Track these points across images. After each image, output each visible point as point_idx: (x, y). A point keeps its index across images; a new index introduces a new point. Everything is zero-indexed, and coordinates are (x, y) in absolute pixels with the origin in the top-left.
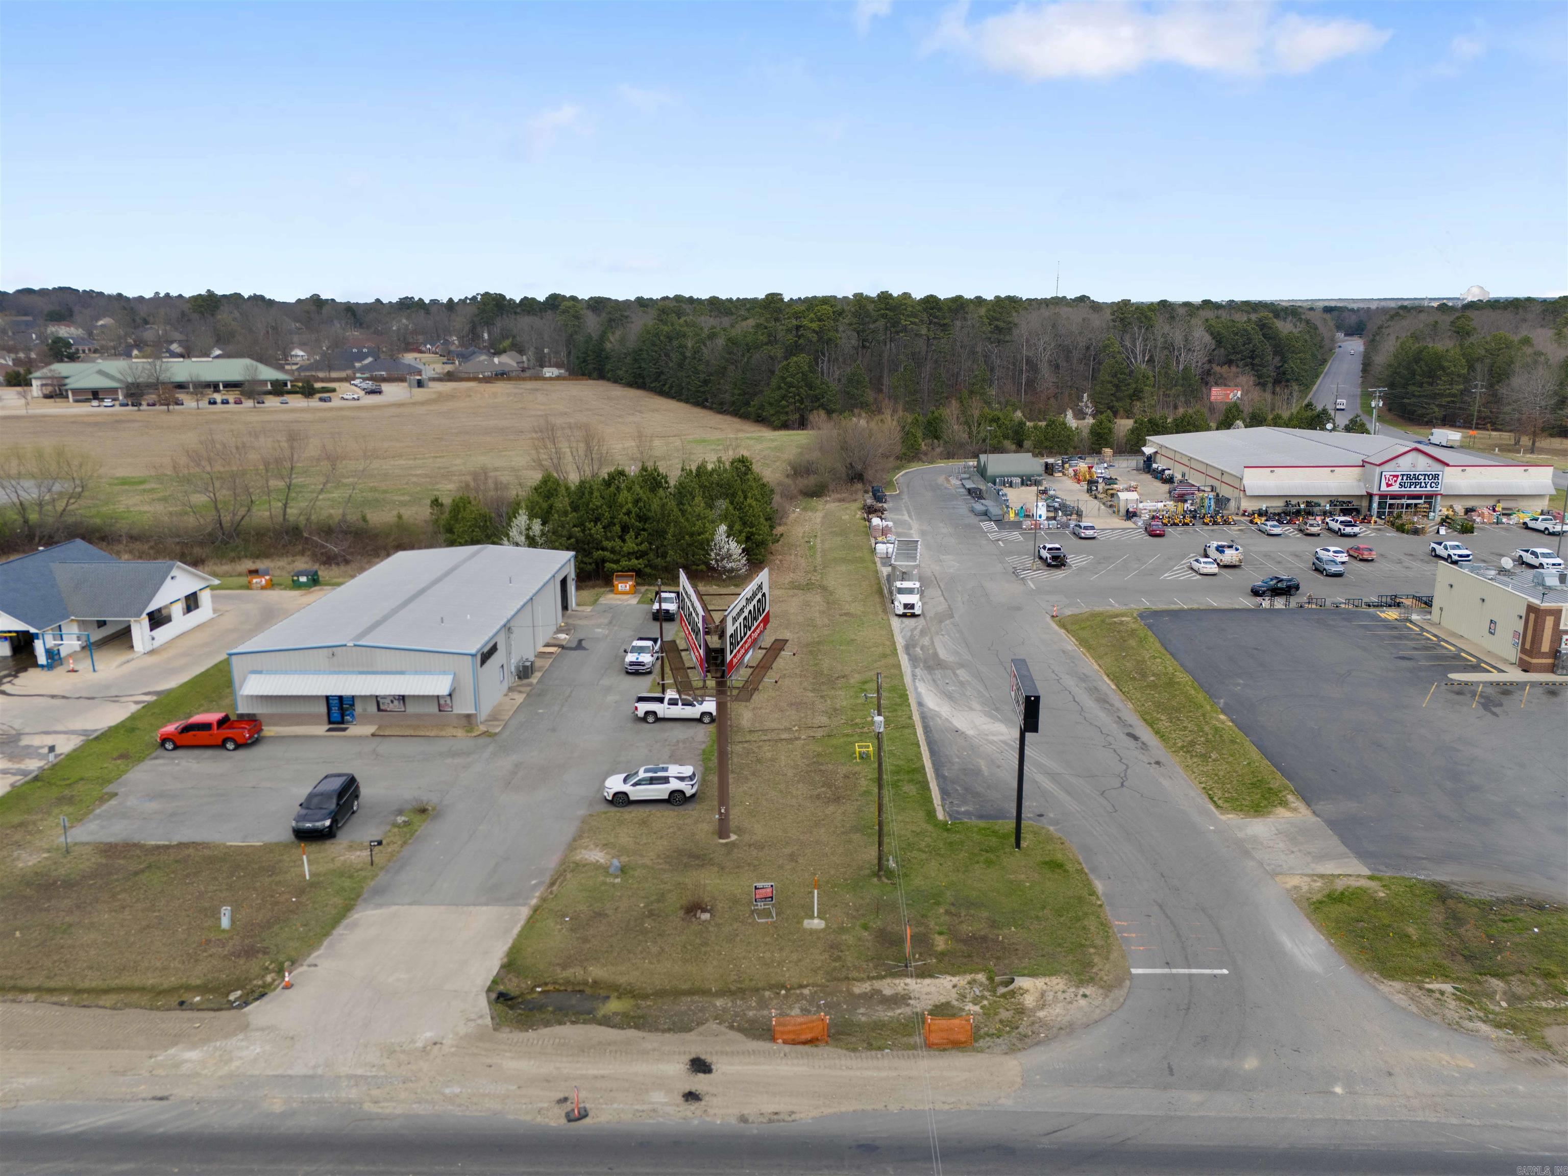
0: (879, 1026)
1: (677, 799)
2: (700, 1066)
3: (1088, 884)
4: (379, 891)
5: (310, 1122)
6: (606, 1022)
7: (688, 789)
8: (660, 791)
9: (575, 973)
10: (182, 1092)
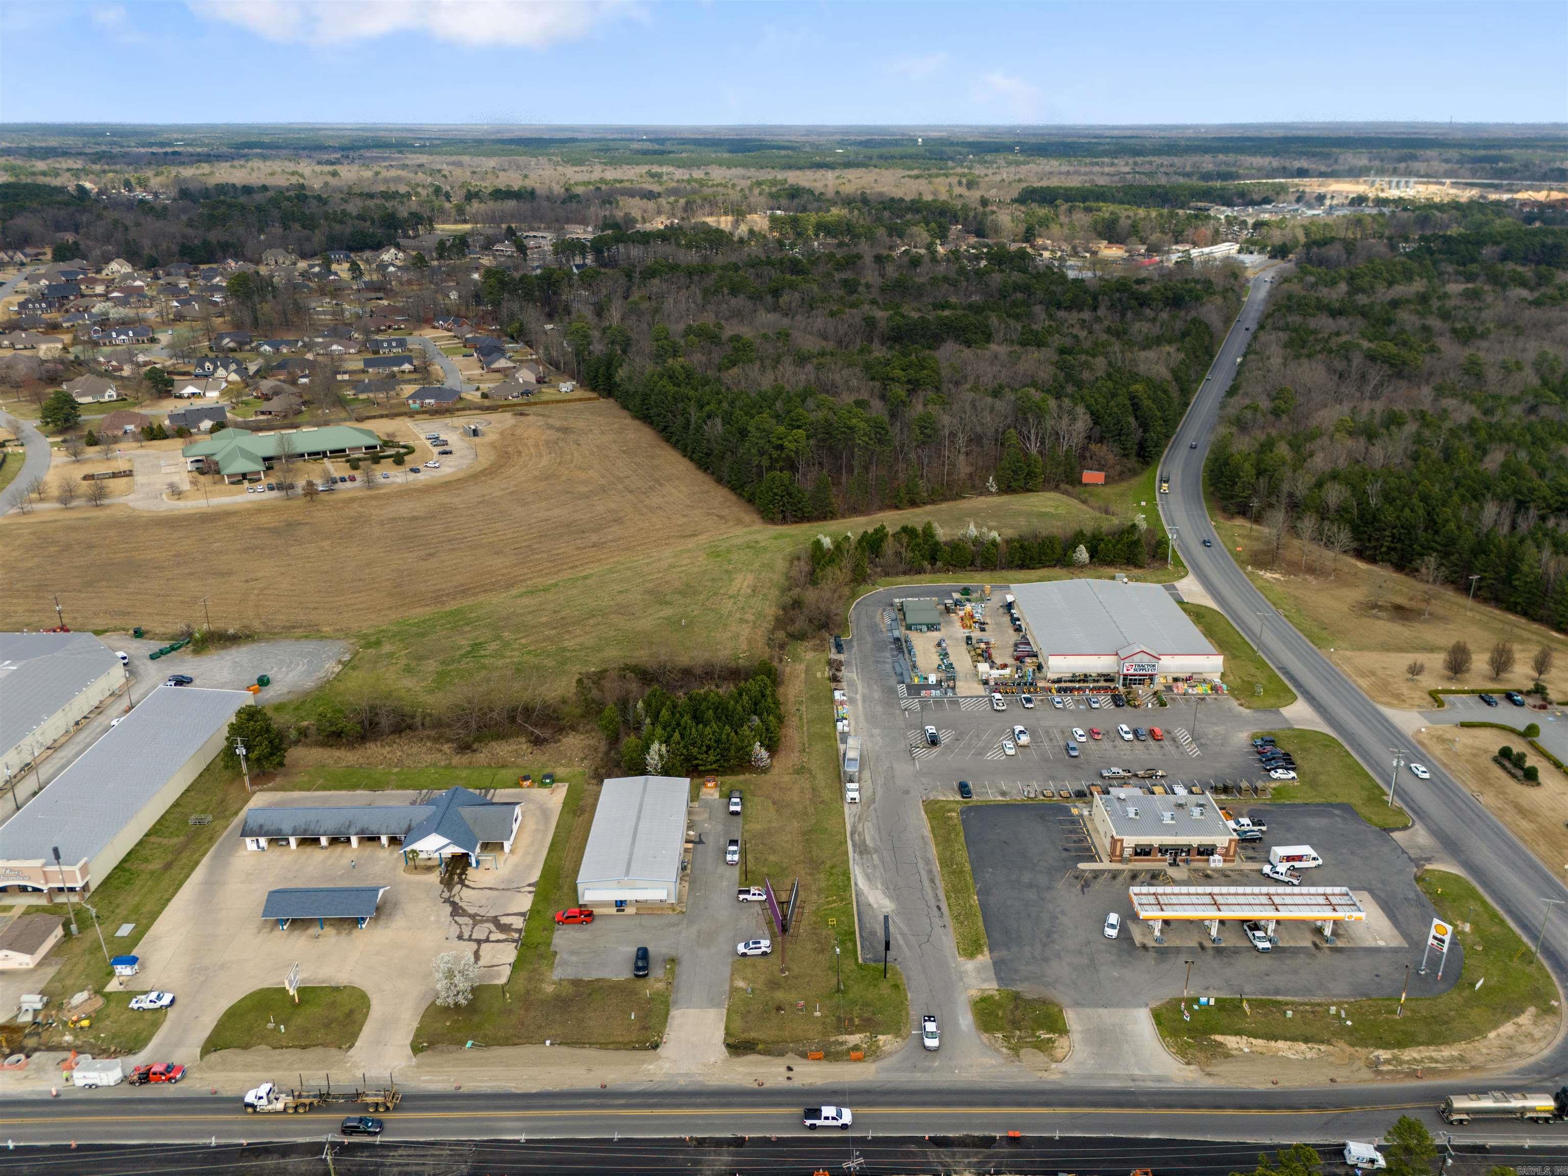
0: (837, 1053)
1: (764, 954)
2: (790, 1069)
3: (906, 995)
4: (675, 1002)
5: (692, 1088)
6: (759, 1053)
7: (768, 951)
8: (759, 952)
9: (746, 1036)
10: (656, 1079)
